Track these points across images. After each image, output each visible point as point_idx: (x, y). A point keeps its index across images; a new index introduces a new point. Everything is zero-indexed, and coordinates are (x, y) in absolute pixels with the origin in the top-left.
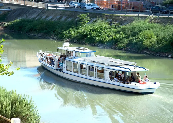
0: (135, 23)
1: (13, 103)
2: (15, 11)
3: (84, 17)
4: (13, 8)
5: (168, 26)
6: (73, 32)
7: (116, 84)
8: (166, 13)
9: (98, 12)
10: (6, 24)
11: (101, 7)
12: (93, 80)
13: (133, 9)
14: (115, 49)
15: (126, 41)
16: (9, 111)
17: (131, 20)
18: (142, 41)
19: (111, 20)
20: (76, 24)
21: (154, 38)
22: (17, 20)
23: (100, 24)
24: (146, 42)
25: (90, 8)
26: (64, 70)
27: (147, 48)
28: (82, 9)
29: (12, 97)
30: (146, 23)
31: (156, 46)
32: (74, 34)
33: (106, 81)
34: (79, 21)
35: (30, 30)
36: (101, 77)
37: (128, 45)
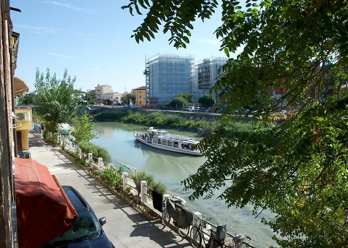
0: (153, 114)
1: (99, 151)
2: (99, 109)
3: (130, 111)
4: (98, 108)
5: (167, 115)
6: (125, 118)
7: (186, 150)
8: (166, 109)
9: (136, 109)
10: (95, 115)
11: (138, 107)
12: (172, 149)
13: (152, 108)
14: (145, 125)
15: (149, 122)
16: (97, 155)
17: (151, 112)
18: (156, 122)
19: (142, 113)
20: (127, 114)
21: (161, 120)
22: (100, 113)
23: (137, 114)
24: (158, 122)
25: (133, 107)
26: (152, 143)
27: (158, 125)
28: (129, 108)
29: (98, 148)
30: (158, 114)
31: (162, 124)
32: (125, 119)
33: (180, 148)
34: (128, 113)
35: (106, 118)
36: (177, 147)
37: (150, 123)
